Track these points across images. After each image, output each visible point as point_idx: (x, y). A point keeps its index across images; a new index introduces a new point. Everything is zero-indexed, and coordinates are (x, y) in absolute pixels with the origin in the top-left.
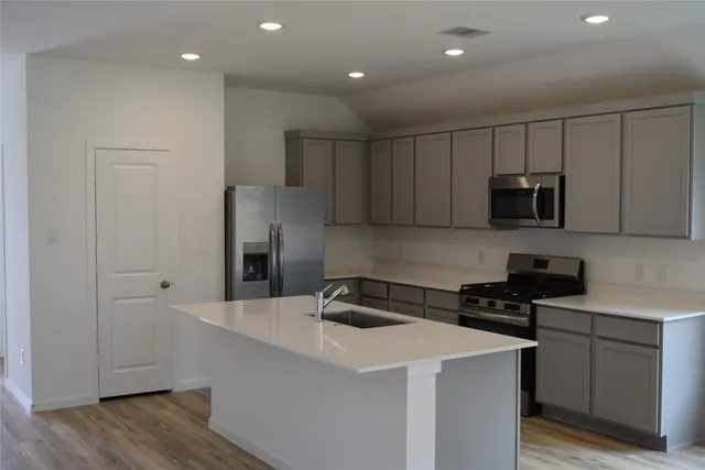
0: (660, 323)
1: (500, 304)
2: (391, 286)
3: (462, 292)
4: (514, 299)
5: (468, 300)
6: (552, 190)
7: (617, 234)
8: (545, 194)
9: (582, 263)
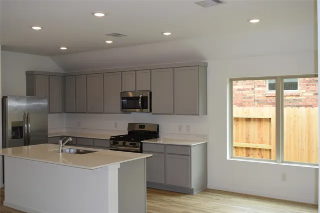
0: (190, 146)
1: (128, 143)
2: (78, 139)
3: (111, 139)
4: (133, 141)
5: (114, 143)
6: (147, 97)
7: (172, 114)
8: (144, 99)
9: (158, 126)
